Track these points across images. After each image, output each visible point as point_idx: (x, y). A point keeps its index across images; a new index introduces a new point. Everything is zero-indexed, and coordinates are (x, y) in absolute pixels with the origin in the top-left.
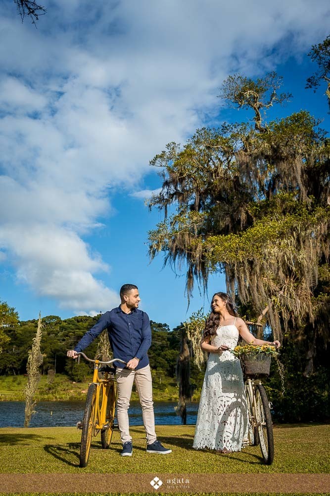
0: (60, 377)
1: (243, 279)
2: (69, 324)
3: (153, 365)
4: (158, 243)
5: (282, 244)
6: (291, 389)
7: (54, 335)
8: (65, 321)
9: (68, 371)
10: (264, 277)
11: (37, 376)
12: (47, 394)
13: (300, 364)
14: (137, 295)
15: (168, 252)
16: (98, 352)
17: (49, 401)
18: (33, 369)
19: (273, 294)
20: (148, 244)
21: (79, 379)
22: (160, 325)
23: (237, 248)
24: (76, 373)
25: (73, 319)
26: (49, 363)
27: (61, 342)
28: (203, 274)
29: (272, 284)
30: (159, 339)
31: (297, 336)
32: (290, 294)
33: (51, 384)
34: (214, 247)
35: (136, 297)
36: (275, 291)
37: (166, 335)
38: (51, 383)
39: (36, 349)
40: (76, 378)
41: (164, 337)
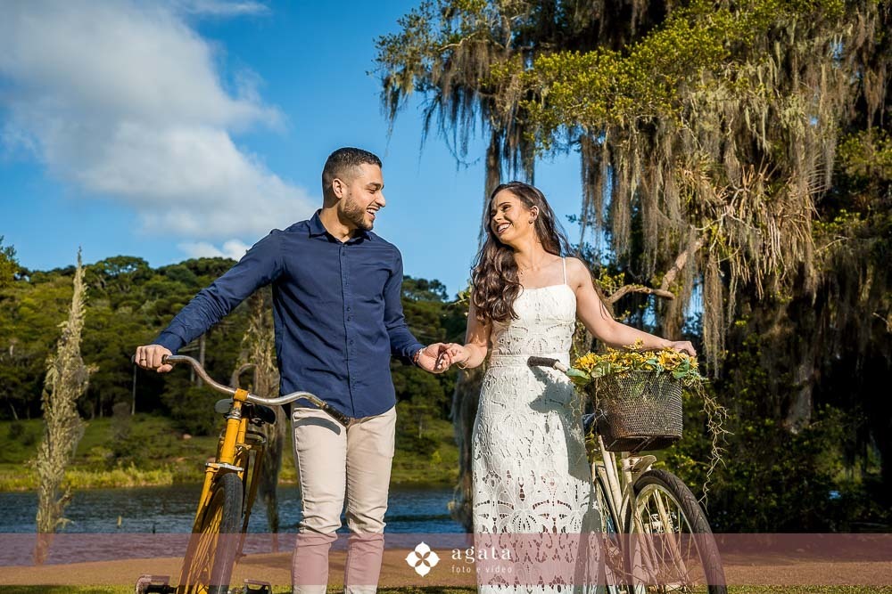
0: (147, 424)
1: (625, 172)
2: (173, 279)
3: (402, 389)
4: (405, 70)
5: (740, 76)
6: (748, 462)
7: (130, 309)
8: (162, 272)
9: (170, 405)
10: (684, 166)
11: (71, 425)
12: (110, 469)
13: (774, 398)
14: (378, 186)
15: (432, 94)
16: (242, 358)
17: (114, 487)
18: (60, 406)
19: (707, 214)
20: (379, 74)
21: (199, 427)
22: (421, 285)
23: (613, 89)
24: (193, 411)
25: (184, 267)
26: (116, 384)
27: (149, 329)
28: (523, 157)
29: (706, 186)
30: (419, 322)
31: (769, 324)
32: (755, 215)
33: (123, 442)
34: (551, 84)
35: (373, 192)
36: (714, 206)
37: (438, 310)
38: (121, 438)
39: (68, 352)
40: (194, 424)
41: (433, 316)
